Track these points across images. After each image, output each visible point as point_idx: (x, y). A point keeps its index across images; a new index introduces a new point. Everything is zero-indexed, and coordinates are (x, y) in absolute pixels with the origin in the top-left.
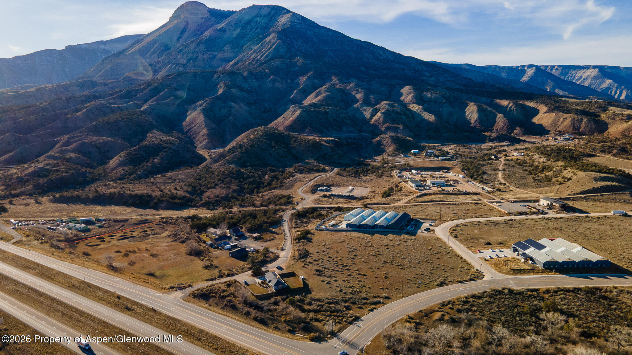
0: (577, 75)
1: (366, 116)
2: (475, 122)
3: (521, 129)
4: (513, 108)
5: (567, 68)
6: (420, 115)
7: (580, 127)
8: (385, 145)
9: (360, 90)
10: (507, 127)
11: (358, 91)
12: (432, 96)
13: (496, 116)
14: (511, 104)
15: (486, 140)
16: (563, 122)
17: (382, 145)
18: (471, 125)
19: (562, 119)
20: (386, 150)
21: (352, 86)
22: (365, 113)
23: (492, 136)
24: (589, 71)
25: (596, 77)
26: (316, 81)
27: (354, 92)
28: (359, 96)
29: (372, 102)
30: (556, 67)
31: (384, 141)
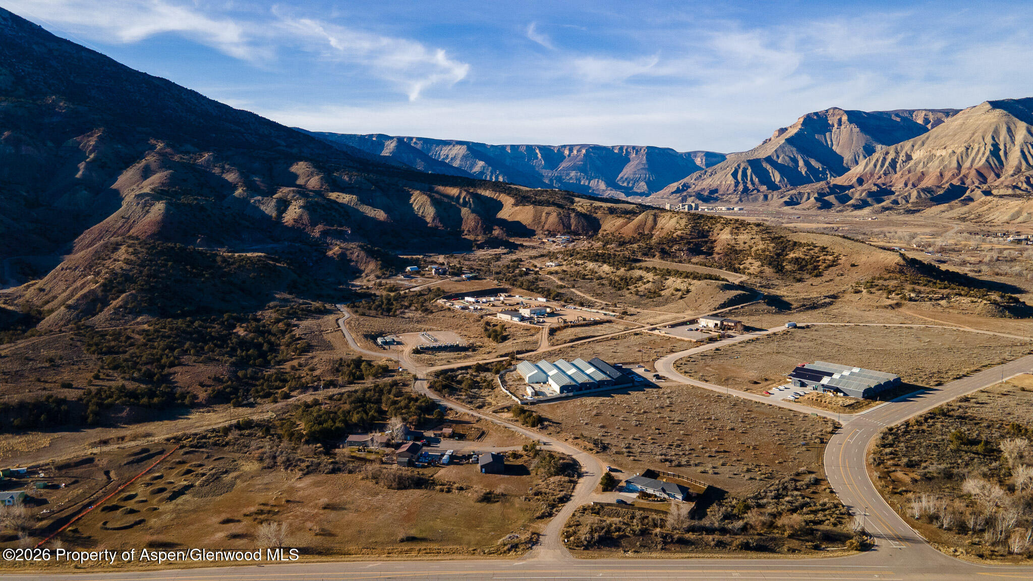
0: (442, 152)
1: (266, 212)
2: (433, 221)
3: (502, 229)
4: (469, 199)
5: (427, 142)
6: (358, 210)
7: (570, 225)
8: (357, 262)
9: (227, 167)
10: (482, 226)
11: (223, 168)
12: (350, 179)
13: (460, 211)
14: (464, 194)
15: (472, 247)
16: (547, 218)
17: (351, 261)
18: (429, 225)
19: (544, 214)
20: (362, 268)
21: (209, 160)
22: (262, 208)
23: (478, 241)
24: (456, 148)
25: (465, 157)
26: (119, 146)
27: (217, 171)
28: (231, 177)
29: (262, 188)
30: (414, 140)
31: (352, 253)
